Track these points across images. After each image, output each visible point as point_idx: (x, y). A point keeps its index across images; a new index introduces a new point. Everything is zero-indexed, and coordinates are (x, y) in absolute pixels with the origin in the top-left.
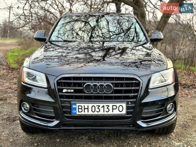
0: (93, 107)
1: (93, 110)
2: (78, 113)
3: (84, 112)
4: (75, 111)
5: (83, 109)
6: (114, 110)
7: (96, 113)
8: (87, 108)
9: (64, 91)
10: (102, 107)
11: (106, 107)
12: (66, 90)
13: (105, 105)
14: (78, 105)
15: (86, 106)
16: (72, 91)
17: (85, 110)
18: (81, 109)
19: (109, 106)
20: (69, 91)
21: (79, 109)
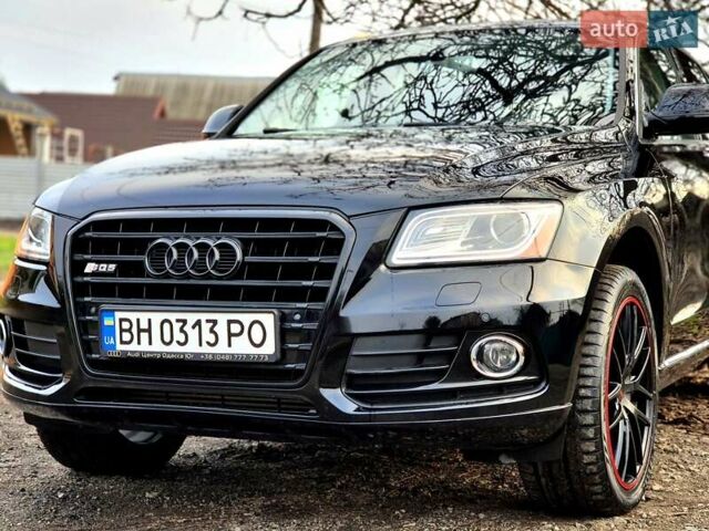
0: (166, 326)
1: (167, 339)
2: (119, 347)
3: (139, 343)
4: (112, 342)
5: (134, 330)
6: (233, 339)
7: (174, 348)
8: (146, 327)
9: (90, 268)
10: (194, 327)
11: (206, 327)
12: (93, 264)
13: (203, 317)
14: (119, 315)
15: (144, 317)
16: (112, 267)
17: (142, 334)
18: (129, 331)
19: (215, 322)
20: (103, 267)
21: (122, 330)
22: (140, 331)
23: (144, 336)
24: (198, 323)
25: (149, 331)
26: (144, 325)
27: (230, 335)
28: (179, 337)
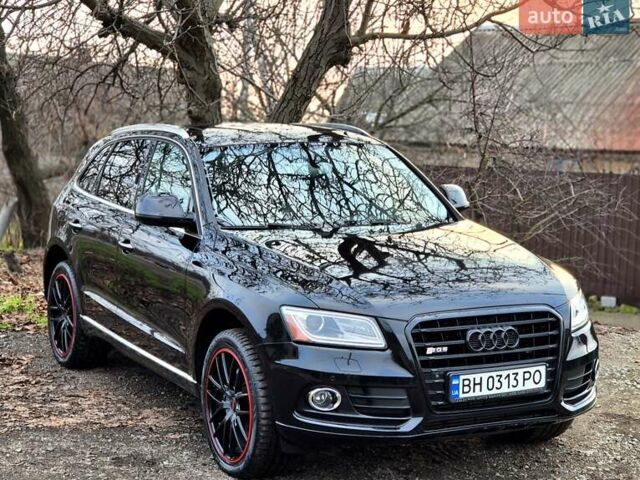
0: (491, 380)
1: (490, 387)
2: (462, 396)
3: (474, 391)
4: (456, 393)
5: (472, 385)
7: (495, 391)
9: (430, 351)
10: (506, 378)
11: (512, 377)
12: (431, 349)
13: (511, 372)
14: (462, 377)
15: (477, 377)
17: (476, 386)
18: (469, 385)
19: (517, 374)
20: (439, 350)
21: (464, 386)
22: (475, 384)
23: (478, 387)
24: (508, 376)
25: (480, 384)
26: (478, 381)
27: (524, 380)
28: (497, 385)
